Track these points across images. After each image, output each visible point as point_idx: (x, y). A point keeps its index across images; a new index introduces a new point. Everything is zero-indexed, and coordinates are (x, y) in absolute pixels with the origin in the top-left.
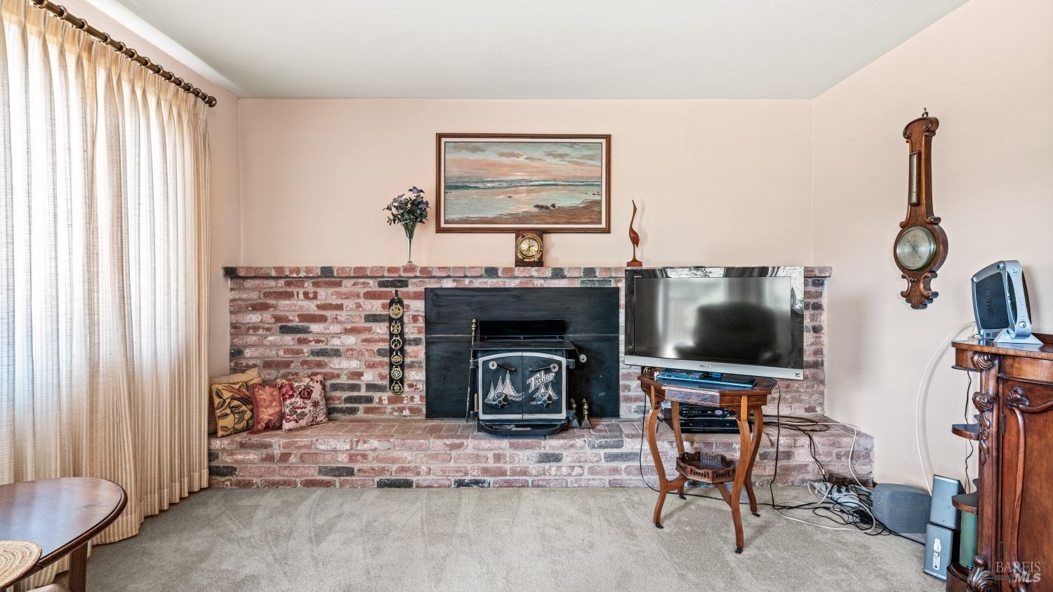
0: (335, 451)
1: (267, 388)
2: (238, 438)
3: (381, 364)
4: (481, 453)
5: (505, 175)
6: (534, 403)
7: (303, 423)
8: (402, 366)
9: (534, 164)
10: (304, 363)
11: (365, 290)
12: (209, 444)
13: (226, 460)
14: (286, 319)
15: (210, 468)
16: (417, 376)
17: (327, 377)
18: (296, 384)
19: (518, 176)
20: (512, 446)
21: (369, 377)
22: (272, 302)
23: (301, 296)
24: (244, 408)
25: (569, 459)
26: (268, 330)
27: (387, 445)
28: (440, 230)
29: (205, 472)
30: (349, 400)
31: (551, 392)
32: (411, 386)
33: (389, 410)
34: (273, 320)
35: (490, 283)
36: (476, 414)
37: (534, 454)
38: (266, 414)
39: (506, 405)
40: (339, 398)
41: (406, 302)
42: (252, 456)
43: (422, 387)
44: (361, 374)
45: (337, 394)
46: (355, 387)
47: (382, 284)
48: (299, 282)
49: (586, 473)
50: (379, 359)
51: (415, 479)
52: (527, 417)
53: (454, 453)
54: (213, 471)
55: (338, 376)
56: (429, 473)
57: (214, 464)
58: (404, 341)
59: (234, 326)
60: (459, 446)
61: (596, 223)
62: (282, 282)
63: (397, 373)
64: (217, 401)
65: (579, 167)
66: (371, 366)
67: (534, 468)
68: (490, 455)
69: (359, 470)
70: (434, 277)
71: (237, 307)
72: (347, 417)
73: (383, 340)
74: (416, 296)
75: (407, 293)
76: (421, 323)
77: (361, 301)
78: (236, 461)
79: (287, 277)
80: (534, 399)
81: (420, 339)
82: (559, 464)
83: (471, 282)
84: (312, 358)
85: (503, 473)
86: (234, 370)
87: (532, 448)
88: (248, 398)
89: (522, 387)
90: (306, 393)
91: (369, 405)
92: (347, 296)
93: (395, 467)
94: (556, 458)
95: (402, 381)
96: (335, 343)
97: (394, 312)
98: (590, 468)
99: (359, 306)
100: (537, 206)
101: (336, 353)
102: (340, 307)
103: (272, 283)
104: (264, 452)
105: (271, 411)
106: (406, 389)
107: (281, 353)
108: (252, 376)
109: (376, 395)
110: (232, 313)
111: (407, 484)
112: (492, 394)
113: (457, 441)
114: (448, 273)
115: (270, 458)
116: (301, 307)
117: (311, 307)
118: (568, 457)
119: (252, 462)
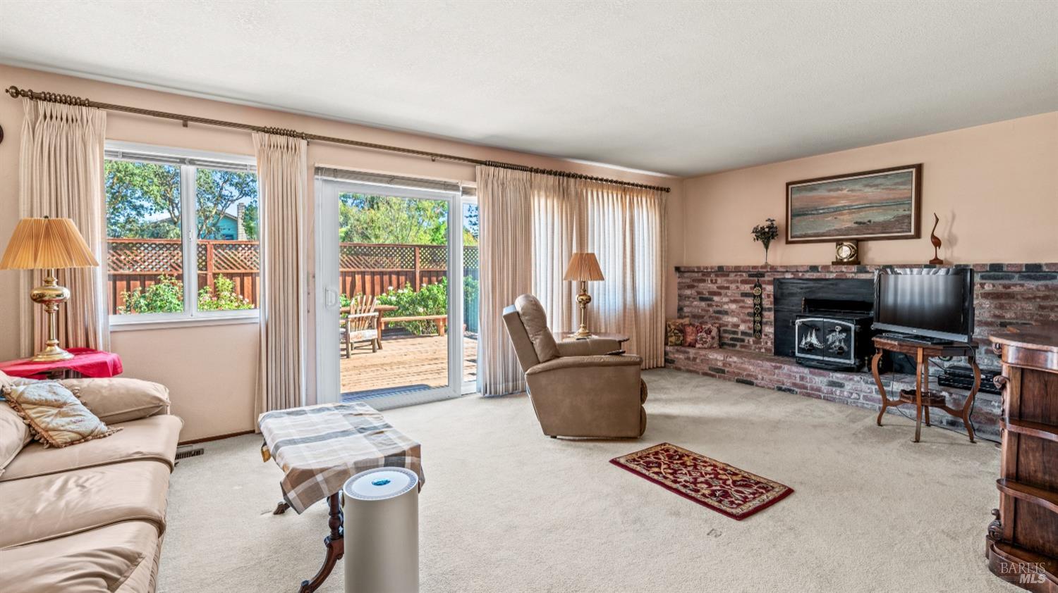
0: (716, 360)
1: (691, 327)
2: (676, 347)
3: (749, 321)
4: (792, 374)
5: (832, 204)
6: (831, 351)
7: (706, 346)
8: (761, 323)
9: (854, 194)
10: (710, 317)
11: (742, 278)
12: (665, 348)
13: (671, 356)
14: (702, 293)
15: (665, 359)
16: (769, 330)
17: (721, 325)
18: (703, 327)
19: (843, 203)
20: (811, 372)
21: (742, 327)
22: (696, 284)
23: (709, 282)
24: (680, 334)
25: (849, 388)
26: (694, 298)
27: (741, 361)
28: (788, 242)
29: (663, 360)
30: (732, 339)
31: (843, 344)
32: (766, 335)
33: (753, 348)
34: (696, 294)
35: (815, 275)
36: (794, 353)
37: (825, 380)
38: (690, 339)
39: (811, 349)
40: (727, 338)
41: (764, 286)
42: (681, 356)
43: (772, 336)
44: (739, 326)
45: (726, 335)
46: (735, 333)
47: (750, 276)
48: (708, 274)
49: (861, 398)
50: (748, 318)
51: (755, 381)
52: (826, 359)
53: (776, 371)
54: (666, 361)
55: (727, 326)
56: (763, 379)
57: (667, 357)
58: (762, 309)
59: (680, 296)
60: (780, 368)
61: (906, 232)
62: (700, 274)
63: (758, 327)
64: (668, 329)
65: (892, 192)
66: (744, 321)
67: (825, 388)
68: (798, 376)
69: (728, 372)
70: (778, 272)
71: (682, 287)
72: (731, 348)
73: (750, 307)
74: (769, 283)
75: (764, 281)
76: (772, 299)
77: (739, 285)
78: (675, 358)
79: (702, 271)
80: (832, 349)
81: (771, 308)
82: (842, 389)
83: (803, 275)
84: (714, 315)
85: (805, 388)
86: (679, 318)
87: (825, 376)
88: (682, 330)
89: (823, 340)
90: (709, 332)
91: (742, 343)
92: (732, 282)
93: (745, 373)
94: (841, 386)
95: (760, 331)
96: (726, 307)
97: (756, 291)
98: (864, 396)
99: (738, 288)
100: (856, 223)
101: (726, 313)
102: (728, 288)
103: (696, 275)
104: (686, 355)
105: (692, 338)
106: (763, 336)
107: (700, 311)
108: (686, 321)
109: (747, 338)
110: (679, 289)
111: (751, 383)
112: (803, 343)
113: (778, 365)
114: (787, 269)
115: (688, 359)
116: (709, 288)
117: (714, 287)
118: (849, 386)
119: (681, 359)
